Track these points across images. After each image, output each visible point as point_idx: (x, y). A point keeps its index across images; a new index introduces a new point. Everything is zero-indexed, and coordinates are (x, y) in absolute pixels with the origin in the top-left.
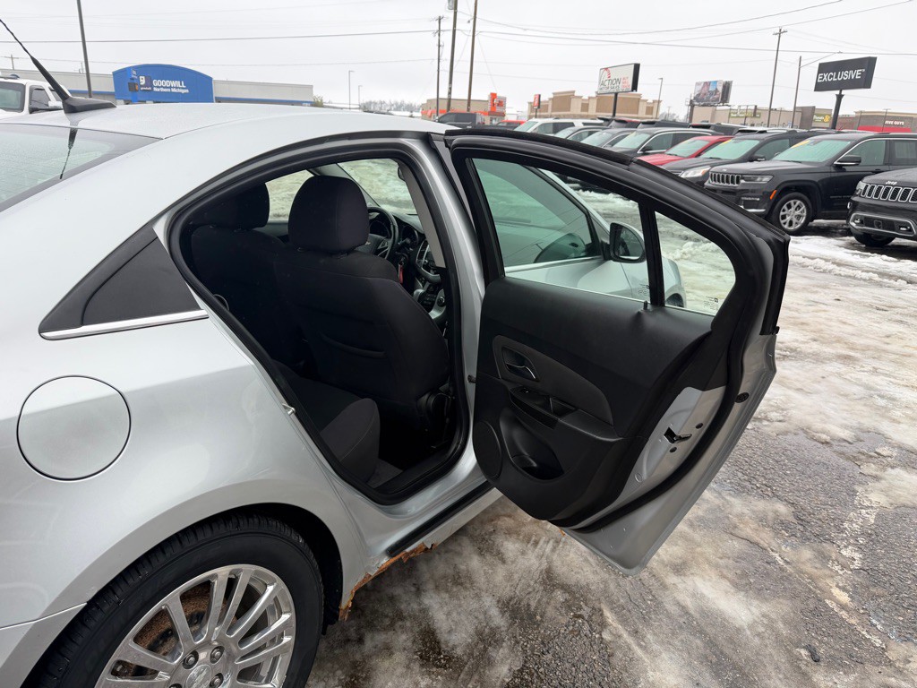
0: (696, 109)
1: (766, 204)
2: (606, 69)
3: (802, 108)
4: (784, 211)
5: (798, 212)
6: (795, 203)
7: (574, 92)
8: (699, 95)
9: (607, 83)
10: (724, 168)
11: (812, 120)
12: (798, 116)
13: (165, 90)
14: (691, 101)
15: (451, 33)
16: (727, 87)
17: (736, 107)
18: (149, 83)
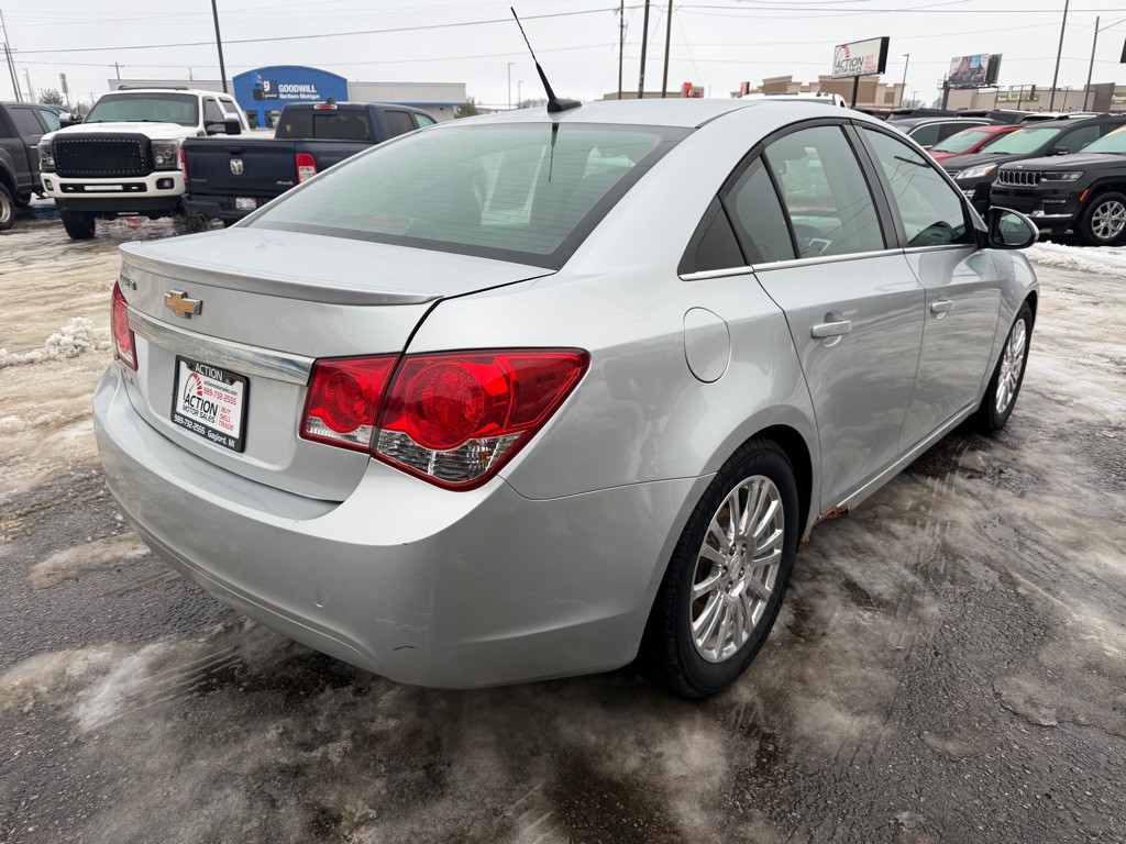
0: (952, 93)
1: (1074, 208)
2: (844, 46)
3: (1096, 86)
4: (1097, 215)
5: (1115, 217)
6: (1112, 206)
7: (790, 77)
8: (956, 74)
9: (844, 64)
10: (1019, 164)
11: (1110, 102)
12: (1092, 96)
13: (293, 97)
14: (945, 83)
15: (643, 10)
16: (994, 62)
17: (1006, 89)
18: (274, 89)
